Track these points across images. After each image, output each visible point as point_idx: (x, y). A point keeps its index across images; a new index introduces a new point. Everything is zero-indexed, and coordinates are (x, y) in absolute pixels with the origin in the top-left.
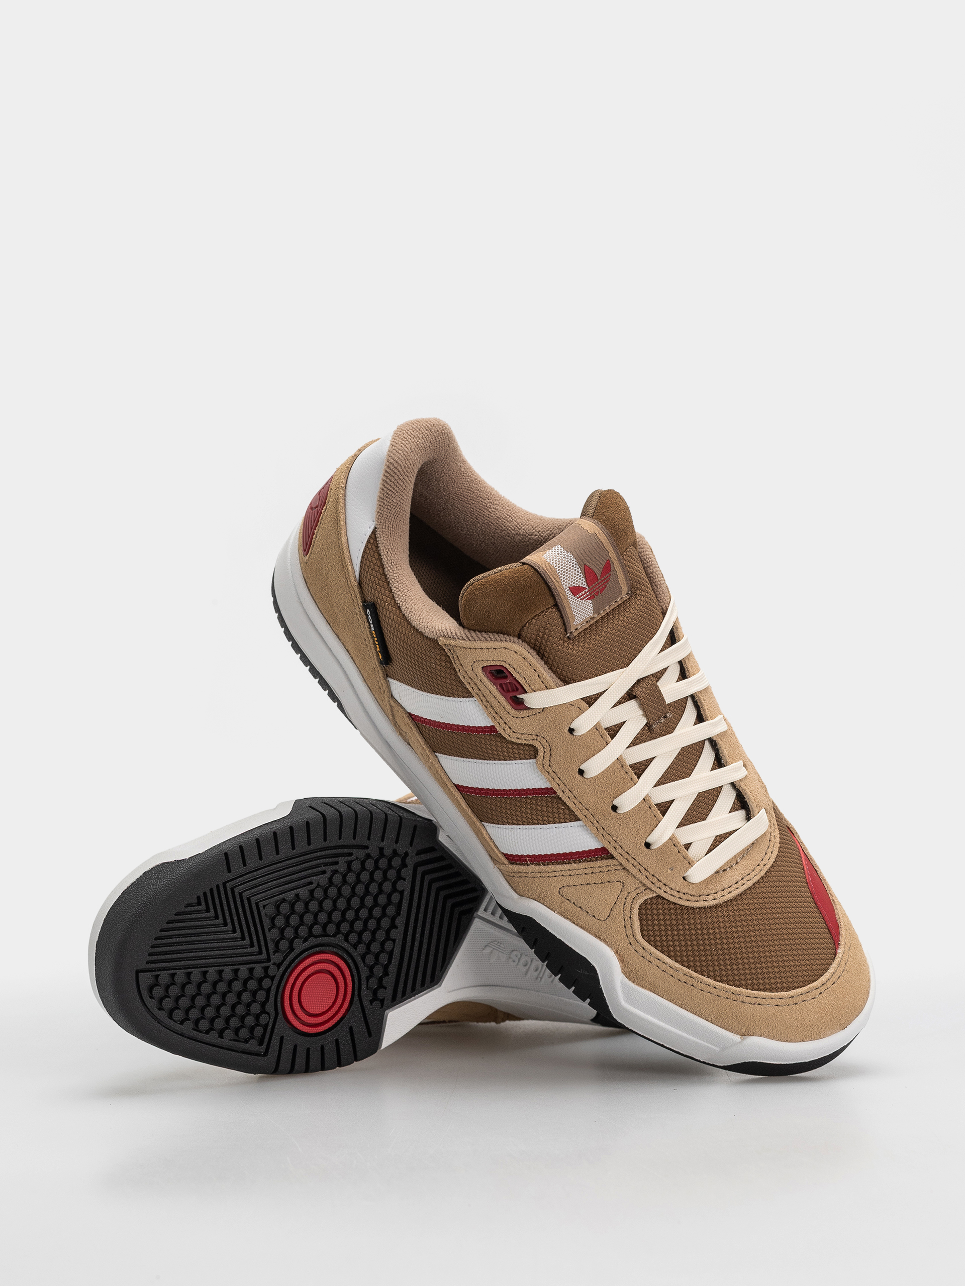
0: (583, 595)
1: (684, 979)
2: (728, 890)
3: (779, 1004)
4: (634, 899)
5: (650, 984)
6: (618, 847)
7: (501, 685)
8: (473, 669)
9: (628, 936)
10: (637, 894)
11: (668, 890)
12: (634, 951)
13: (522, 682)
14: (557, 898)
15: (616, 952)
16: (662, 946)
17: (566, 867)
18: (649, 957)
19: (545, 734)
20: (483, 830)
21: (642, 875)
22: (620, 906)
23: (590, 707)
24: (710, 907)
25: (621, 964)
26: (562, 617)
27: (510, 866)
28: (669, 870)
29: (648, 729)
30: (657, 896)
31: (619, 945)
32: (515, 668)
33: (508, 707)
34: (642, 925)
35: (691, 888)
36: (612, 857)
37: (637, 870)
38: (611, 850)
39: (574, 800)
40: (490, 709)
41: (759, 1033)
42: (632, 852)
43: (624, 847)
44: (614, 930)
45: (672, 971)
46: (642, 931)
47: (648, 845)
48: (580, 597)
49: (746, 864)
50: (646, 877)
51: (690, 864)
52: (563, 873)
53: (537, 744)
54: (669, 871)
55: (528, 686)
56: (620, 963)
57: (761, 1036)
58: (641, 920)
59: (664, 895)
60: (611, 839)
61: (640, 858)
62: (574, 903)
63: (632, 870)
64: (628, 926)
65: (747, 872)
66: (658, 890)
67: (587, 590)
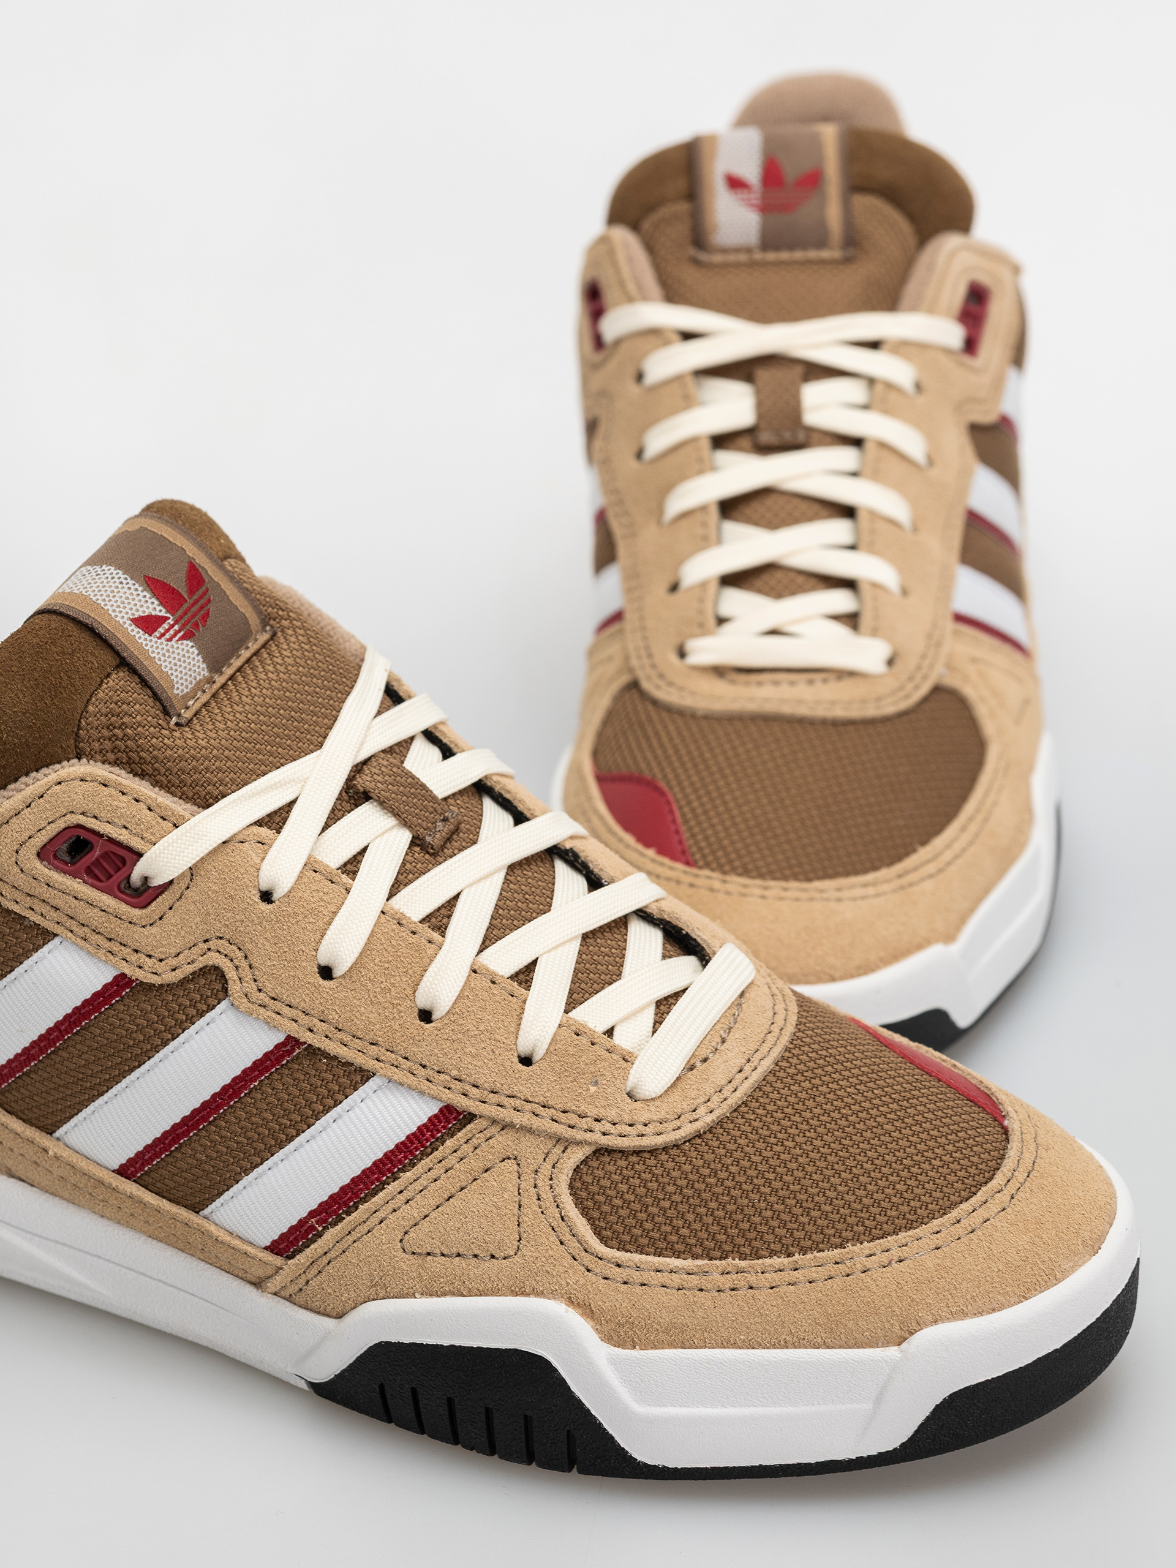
0: (167, 631)
1: (726, 1282)
2: (731, 1087)
3: (940, 1243)
4: (551, 1179)
5: (666, 1331)
6: (468, 1088)
7: (89, 871)
8: (22, 870)
9: (577, 1257)
10: (554, 1167)
11: (608, 1127)
12: (602, 1281)
13: (123, 836)
14: (406, 1263)
15: (570, 1302)
16: (652, 1242)
17: (392, 1188)
18: (637, 1276)
19: (219, 928)
20: (207, 1225)
21: (543, 1117)
22: (529, 1201)
23: (279, 832)
24: (710, 1130)
25: (592, 1323)
26: (144, 682)
27: (289, 1262)
28: (591, 1088)
29: (421, 849)
30: (595, 1152)
31: (568, 1284)
32: (97, 812)
33: (123, 908)
34: (591, 1220)
35: (653, 1108)
36: (471, 1117)
37: (528, 1115)
38: (462, 1103)
39: (340, 1035)
40: (95, 938)
41: (930, 1318)
42: (502, 1085)
43: (480, 1082)
44: (544, 1259)
45: (694, 1280)
46: (597, 1232)
47: (526, 1061)
48: (163, 635)
49: (744, 1036)
50: (553, 1120)
51: (626, 1061)
52: (392, 1205)
53: (214, 959)
54: (593, 1089)
55: (139, 840)
56: (588, 1320)
57: (936, 1322)
58: (585, 1212)
59: (605, 1141)
60: (447, 1077)
61: (524, 1091)
62: (443, 1255)
63: (518, 1119)
64: (567, 1238)
65: (753, 1047)
66: (588, 1136)
67: (171, 621)
